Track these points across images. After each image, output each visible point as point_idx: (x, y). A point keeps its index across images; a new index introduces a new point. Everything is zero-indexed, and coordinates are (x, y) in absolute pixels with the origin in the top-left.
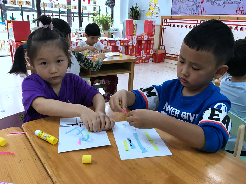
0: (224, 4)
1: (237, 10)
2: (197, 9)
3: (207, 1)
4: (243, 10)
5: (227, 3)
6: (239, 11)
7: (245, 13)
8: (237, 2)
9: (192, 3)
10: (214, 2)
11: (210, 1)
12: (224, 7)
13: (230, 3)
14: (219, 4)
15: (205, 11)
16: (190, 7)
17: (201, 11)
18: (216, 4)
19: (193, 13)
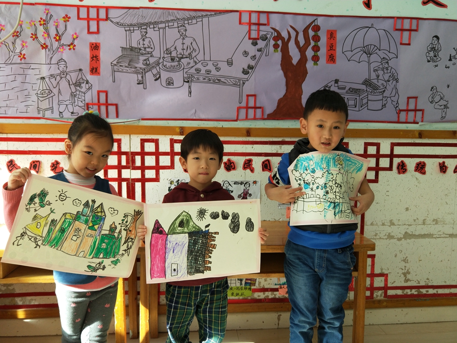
1: (238, 105)
2: (73, 95)
3: (116, 66)
4: (258, 105)
5: (199, 79)
6: (247, 108)
7: (268, 115)
8: (235, 80)
9: (45, 71)
10: (147, 72)
11: (131, 68)
12: (190, 93)
13: (212, 81)
14: (167, 82)
15: (116, 105)
16: (40, 86)
17: (95, 104)
18: (156, 80)
19: (60, 112)
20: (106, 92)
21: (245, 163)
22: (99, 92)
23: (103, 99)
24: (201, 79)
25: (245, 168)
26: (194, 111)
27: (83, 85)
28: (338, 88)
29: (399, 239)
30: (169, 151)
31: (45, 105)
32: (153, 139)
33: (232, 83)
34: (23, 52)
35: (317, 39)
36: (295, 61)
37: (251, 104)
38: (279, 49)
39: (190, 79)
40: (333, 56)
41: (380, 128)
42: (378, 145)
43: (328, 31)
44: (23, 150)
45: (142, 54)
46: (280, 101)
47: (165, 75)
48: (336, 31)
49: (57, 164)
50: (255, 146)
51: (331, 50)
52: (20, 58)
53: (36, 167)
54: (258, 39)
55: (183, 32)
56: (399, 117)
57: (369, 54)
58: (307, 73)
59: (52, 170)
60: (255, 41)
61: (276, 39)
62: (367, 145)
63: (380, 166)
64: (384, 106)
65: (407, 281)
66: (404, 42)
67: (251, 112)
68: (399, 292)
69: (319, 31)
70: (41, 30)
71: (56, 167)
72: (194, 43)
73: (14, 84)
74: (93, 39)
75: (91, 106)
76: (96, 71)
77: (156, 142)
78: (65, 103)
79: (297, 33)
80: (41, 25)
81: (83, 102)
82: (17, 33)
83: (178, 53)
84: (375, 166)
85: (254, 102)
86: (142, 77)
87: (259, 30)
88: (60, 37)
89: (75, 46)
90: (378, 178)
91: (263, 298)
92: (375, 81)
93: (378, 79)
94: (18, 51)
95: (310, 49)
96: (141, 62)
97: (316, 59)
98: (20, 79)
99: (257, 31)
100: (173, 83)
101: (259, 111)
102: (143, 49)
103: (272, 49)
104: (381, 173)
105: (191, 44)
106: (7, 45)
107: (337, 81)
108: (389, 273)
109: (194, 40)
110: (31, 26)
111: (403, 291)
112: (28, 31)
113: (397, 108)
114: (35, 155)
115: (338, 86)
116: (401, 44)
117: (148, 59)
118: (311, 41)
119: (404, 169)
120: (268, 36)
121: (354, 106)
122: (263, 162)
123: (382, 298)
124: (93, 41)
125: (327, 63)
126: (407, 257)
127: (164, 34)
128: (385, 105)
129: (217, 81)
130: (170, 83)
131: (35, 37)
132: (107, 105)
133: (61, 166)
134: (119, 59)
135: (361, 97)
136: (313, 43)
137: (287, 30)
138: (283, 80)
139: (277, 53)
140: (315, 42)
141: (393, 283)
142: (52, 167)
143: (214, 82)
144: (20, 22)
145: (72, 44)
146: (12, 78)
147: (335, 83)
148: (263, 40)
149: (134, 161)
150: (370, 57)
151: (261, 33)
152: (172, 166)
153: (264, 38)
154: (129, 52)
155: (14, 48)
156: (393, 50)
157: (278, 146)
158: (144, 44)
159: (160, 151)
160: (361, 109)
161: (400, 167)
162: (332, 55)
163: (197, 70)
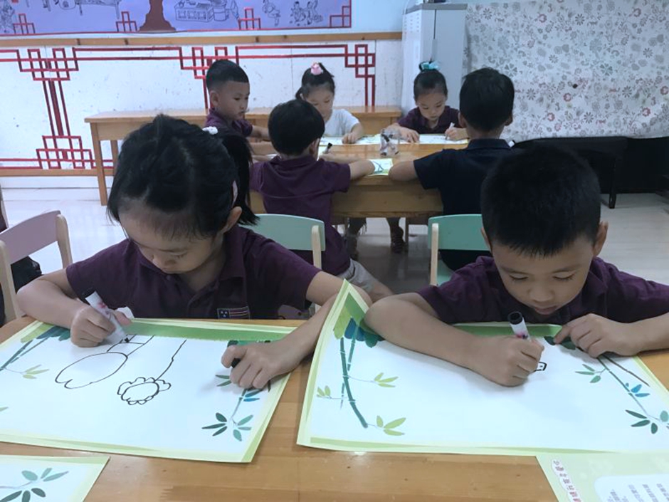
0: (78, 6)
1: (118, 20)
4: (131, 20)
7: (140, 28)
12: (81, 12)
13: (94, 2)
14: (64, 5)
18: (56, 4)
20: (24, 15)
22: (19, 15)
23: (23, 21)
28: (190, 4)
30: (73, 57)
32: (61, 49)
42: (226, 49)
46: (147, 16)
56: (240, 26)
62: (216, 49)
67: (127, 26)
85: (128, 18)
100: (68, 6)
101: (133, 26)
113: (238, 19)
121: (204, 18)
132: (27, 24)
135: (208, 11)
143: (97, 3)
149: (50, 65)
152: (77, 69)
159: (67, 57)
160: (209, 20)
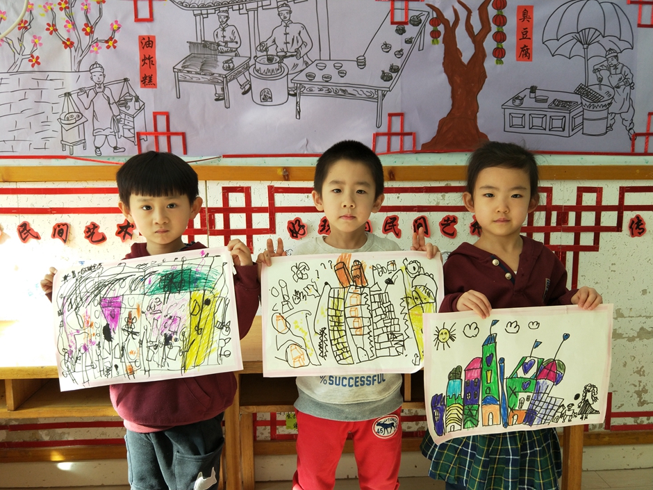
2: (116, 120)
3: (181, 72)
4: (407, 130)
5: (312, 91)
6: (389, 134)
7: (423, 145)
8: (369, 90)
9: (71, 84)
10: (230, 80)
11: (204, 75)
12: (299, 112)
13: (332, 93)
14: (262, 97)
15: (183, 135)
16: (63, 106)
17: (150, 134)
18: (244, 93)
19: (97, 148)
20: (167, 115)
21: (386, 223)
22: (155, 115)
23: (162, 126)
24: (316, 90)
25: (386, 230)
26: (304, 141)
27: (131, 104)
28: (536, 101)
29: (631, 339)
30: (267, 205)
31: (72, 136)
32: (243, 188)
33: (364, 96)
34: (35, 54)
35: (502, 21)
36: (466, 57)
37: (396, 128)
38: (440, 39)
39: (299, 91)
40: (528, 49)
41: (603, 164)
42: (599, 191)
43: (519, 8)
44: (41, 207)
45: (222, 53)
46: (442, 123)
47: (258, 86)
48: (532, 7)
49: (94, 229)
50: (402, 195)
51: (523, 38)
52: (31, 63)
53: (62, 233)
54: (406, 23)
55: (286, 15)
56: (633, 145)
57: (586, 43)
58: (486, 77)
59: (87, 237)
60: (401, 27)
61: (434, 22)
62: (581, 191)
63: (602, 225)
64: (609, 128)
65: (642, 403)
66: (643, 22)
67: (396, 141)
68: (630, 421)
69: (504, 8)
70: (62, 17)
71: (93, 233)
72: (304, 34)
73: (24, 105)
74: (144, 30)
75: (144, 137)
76: (150, 81)
77: (247, 191)
78: (103, 133)
79: (469, 12)
80: (61, 9)
81: (132, 131)
82: (25, 24)
83: (278, 50)
84: (594, 225)
85: (400, 126)
86: (223, 89)
87: (407, 9)
88: (91, 27)
89: (115, 42)
90: (598, 244)
91: (416, 430)
92: (596, 88)
93: (600, 85)
94: (27, 52)
95: (490, 36)
96: (221, 64)
97: (499, 53)
98: (32, 96)
99: (404, 11)
100: (271, 98)
101: (408, 141)
102: (224, 44)
103: (428, 38)
104: (603, 235)
105: (299, 34)
106: (11, 44)
107: (533, 89)
108: (614, 391)
109: (304, 27)
110: (47, 11)
111: (636, 419)
112: (42, 20)
113: (632, 132)
114: (60, 215)
115: (535, 97)
116: (640, 26)
117: (231, 60)
118: (492, 25)
119: (640, 229)
120: (423, 18)
121: (561, 129)
122: (416, 221)
123: (602, 430)
124: (145, 33)
125: (517, 60)
126: (643, 367)
127: (256, 19)
128: (611, 126)
129: (340, 93)
130: (266, 97)
131: (52, 28)
132: (169, 134)
133: (100, 230)
134: (186, 61)
135: (572, 114)
136: (494, 28)
137: (453, 7)
138: (448, 89)
139: (436, 45)
140: (498, 26)
141: (619, 407)
142: (87, 232)
143: (337, 95)
144: (30, 7)
145: (111, 39)
146: (20, 95)
147: (531, 92)
148: (414, 25)
149: (212, 222)
150: (587, 48)
151: (411, 14)
152: (272, 229)
153: (416, 22)
154: (201, 50)
155: (21, 48)
156: (626, 35)
157: (439, 195)
158: (224, 37)
159: (253, 205)
160: (571, 133)
161: (635, 226)
162: (525, 46)
163: (309, 76)
